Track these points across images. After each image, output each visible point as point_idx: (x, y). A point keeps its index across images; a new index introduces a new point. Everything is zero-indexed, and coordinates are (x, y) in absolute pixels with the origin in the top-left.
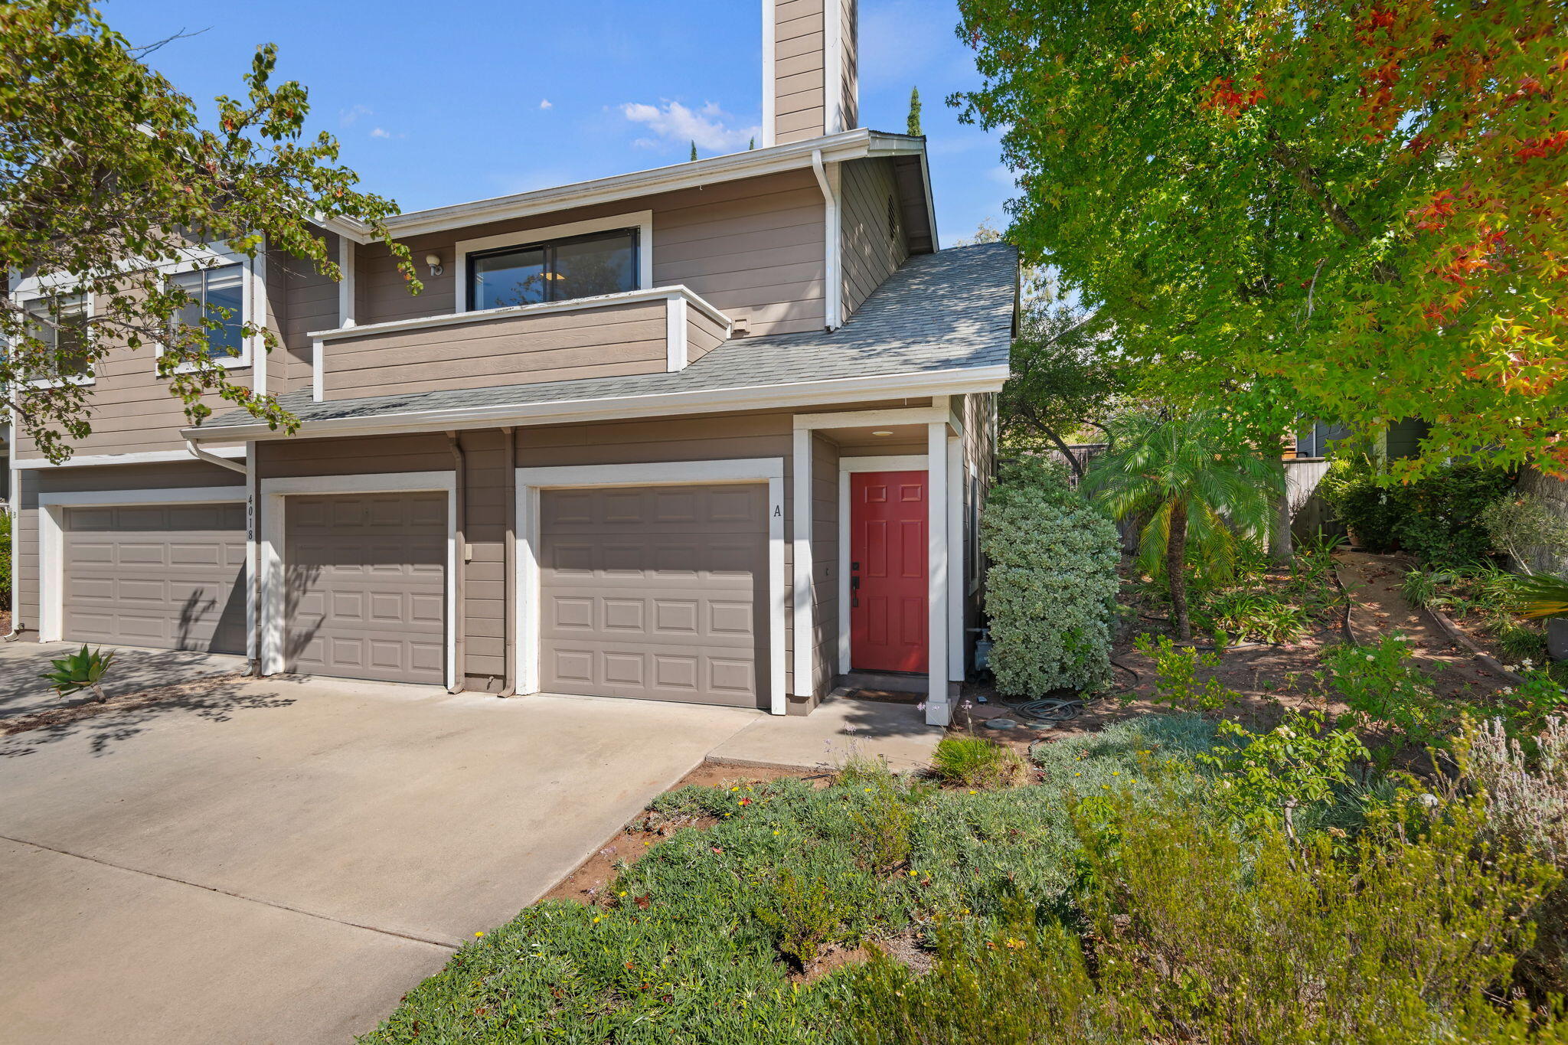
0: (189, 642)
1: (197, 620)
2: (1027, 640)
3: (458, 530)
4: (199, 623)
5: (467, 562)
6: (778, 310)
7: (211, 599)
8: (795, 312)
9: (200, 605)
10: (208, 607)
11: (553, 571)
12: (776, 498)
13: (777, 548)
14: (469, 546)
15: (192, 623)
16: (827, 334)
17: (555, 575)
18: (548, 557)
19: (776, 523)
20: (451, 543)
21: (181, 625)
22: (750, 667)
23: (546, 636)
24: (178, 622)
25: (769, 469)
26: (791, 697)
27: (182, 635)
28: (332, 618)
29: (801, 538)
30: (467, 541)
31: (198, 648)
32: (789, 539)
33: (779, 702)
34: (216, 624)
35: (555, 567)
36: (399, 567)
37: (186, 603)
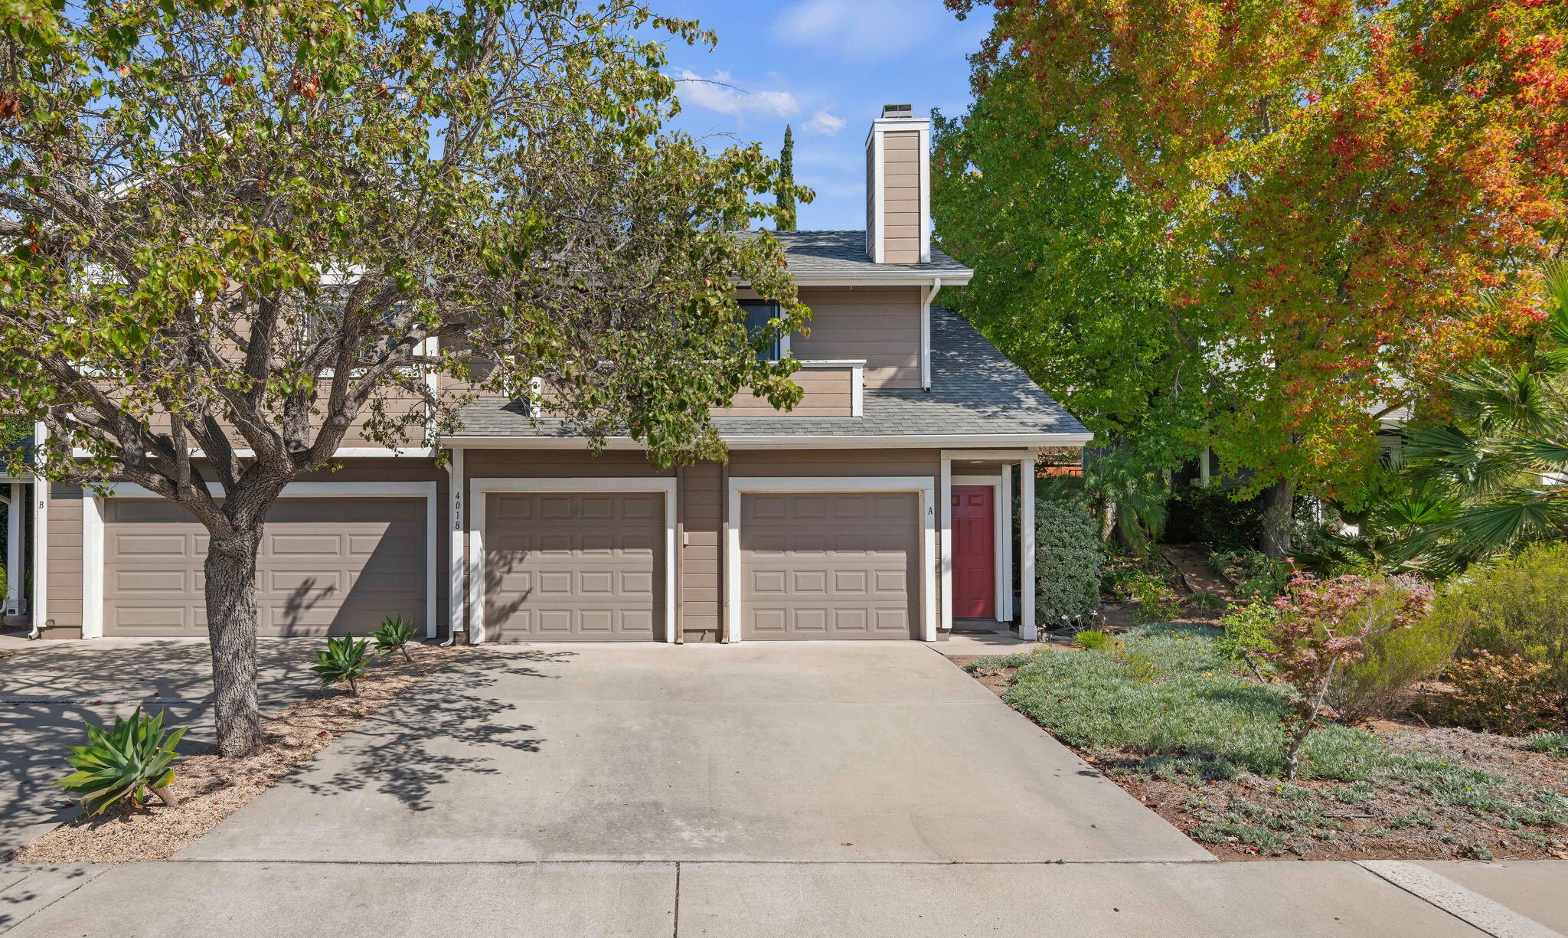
0: (299, 628)
1: (309, 607)
2: (1064, 591)
3: (678, 521)
4: (312, 610)
5: (685, 546)
6: (890, 371)
7: (328, 585)
8: (900, 376)
9: (312, 594)
10: (325, 594)
11: (751, 553)
12: (928, 501)
13: (930, 535)
14: (686, 534)
15: (301, 610)
16: (926, 394)
17: (753, 555)
18: (748, 543)
19: (929, 519)
20: (670, 534)
21: (286, 614)
22: (904, 614)
23: (745, 599)
24: (283, 610)
25: (924, 484)
26: (940, 630)
27: (289, 620)
28: (537, 593)
29: (946, 528)
30: (685, 530)
31: (312, 633)
32: (938, 528)
33: (931, 633)
34: (336, 610)
35: (754, 549)
36: (609, 551)
37: (293, 592)
